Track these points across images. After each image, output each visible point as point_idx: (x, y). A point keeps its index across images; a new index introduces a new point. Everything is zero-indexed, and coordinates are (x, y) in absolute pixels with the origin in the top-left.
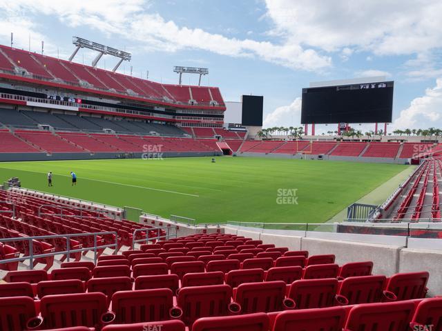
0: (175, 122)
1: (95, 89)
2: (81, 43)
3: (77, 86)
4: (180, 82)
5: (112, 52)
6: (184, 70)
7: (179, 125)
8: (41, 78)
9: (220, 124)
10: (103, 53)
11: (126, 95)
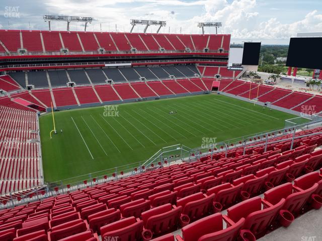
0: (195, 63)
1: (140, 52)
2: (135, 22)
3: (129, 53)
4: (203, 32)
5: (154, 23)
6: (204, 25)
7: (197, 65)
8: (110, 53)
9: (226, 64)
10: (148, 25)
11: (159, 52)
